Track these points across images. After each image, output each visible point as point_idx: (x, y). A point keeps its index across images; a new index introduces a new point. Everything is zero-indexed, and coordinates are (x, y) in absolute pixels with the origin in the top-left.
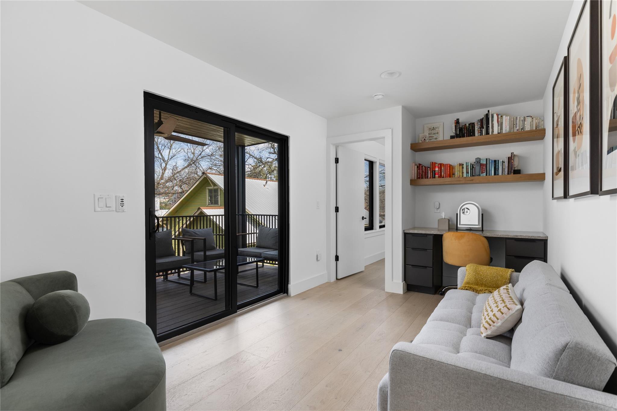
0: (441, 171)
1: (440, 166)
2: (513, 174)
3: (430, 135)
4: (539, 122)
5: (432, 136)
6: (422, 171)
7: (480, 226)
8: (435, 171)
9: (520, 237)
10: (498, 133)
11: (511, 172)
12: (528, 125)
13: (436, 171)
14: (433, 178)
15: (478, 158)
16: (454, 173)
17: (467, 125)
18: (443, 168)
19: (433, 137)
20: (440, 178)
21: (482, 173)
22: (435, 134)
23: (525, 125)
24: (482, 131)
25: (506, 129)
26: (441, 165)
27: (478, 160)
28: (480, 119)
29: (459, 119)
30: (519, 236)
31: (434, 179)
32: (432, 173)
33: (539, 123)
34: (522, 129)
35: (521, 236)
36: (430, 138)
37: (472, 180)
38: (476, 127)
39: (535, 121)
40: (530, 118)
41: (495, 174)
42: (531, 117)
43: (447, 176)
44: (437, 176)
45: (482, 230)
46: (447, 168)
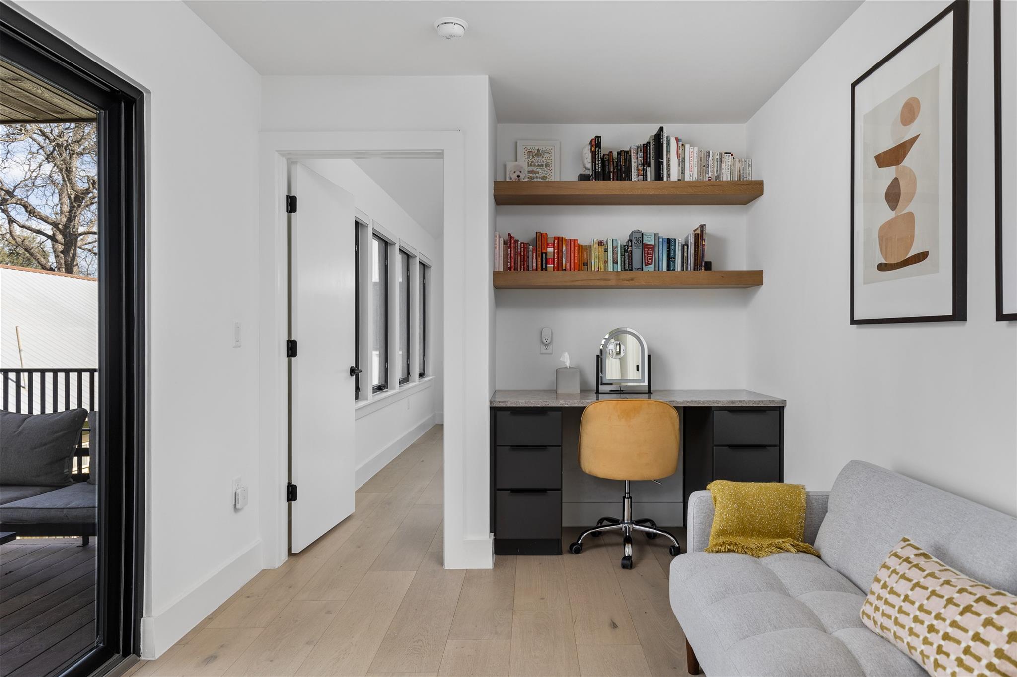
0: (560, 254)
1: (558, 243)
2: (705, 270)
3: (531, 168)
4: (744, 167)
5: (535, 169)
6: (516, 253)
7: (646, 384)
8: (546, 254)
9: (740, 405)
10: (678, 180)
11: (701, 266)
12: (727, 170)
13: (548, 254)
14: (542, 269)
15: (638, 231)
16: (586, 262)
17: (615, 154)
18: (564, 249)
19: (538, 173)
20: (558, 270)
21: (645, 266)
22: (542, 165)
23: (722, 171)
24: (646, 171)
25: (691, 173)
26: (560, 240)
27: (637, 237)
28: (642, 144)
29: (600, 137)
30: (737, 401)
31: (544, 272)
32: (539, 260)
33: (744, 170)
34: (717, 177)
35: (741, 401)
36: (531, 175)
37: (632, 279)
38: (633, 160)
39: (738, 165)
40: (730, 157)
41: (669, 268)
42: (732, 155)
43: (572, 266)
44: (550, 266)
45: (649, 392)
46: (572, 249)
